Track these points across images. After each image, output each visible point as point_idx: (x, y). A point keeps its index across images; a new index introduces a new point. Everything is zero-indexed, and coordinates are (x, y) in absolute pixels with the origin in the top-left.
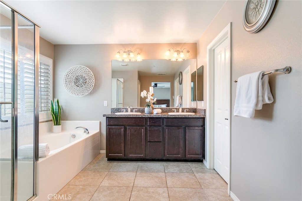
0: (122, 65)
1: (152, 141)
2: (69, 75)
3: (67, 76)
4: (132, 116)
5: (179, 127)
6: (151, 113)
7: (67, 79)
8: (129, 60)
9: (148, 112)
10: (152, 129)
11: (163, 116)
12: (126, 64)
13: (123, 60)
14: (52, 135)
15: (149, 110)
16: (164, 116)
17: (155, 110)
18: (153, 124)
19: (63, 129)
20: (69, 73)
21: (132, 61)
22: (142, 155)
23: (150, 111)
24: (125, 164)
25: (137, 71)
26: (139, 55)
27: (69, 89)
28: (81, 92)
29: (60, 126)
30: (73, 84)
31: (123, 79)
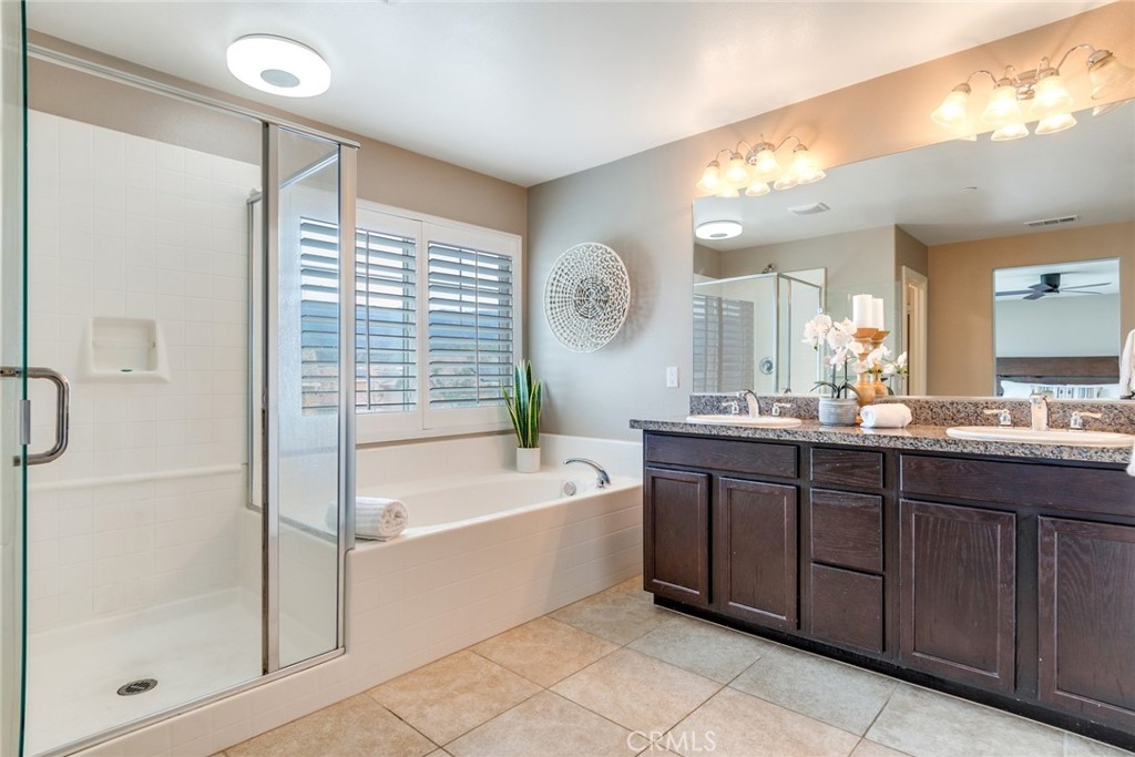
0: (797, 213)
1: (833, 561)
2: (561, 279)
3: (555, 283)
4: (736, 434)
5: (991, 510)
6: (847, 421)
7: (553, 294)
8: (768, 184)
9: (832, 417)
10: (831, 503)
11: (886, 441)
12: (814, 205)
13: (742, 191)
14: (512, 477)
15: (833, 410)
16: (892, 445)
17: (867, 408)
18: (834, 478)
19: (545, 463)
20: (559, 272)
21: (782, 185)
22: (784, 618)
23: (838, 415)
24: (707, 637)
25: (893, 224)
26: (801, 155)
27: (559, 327)
28: (592, 336)
29: (537, 451)
30: (572, 308)
31: (823, 271)
